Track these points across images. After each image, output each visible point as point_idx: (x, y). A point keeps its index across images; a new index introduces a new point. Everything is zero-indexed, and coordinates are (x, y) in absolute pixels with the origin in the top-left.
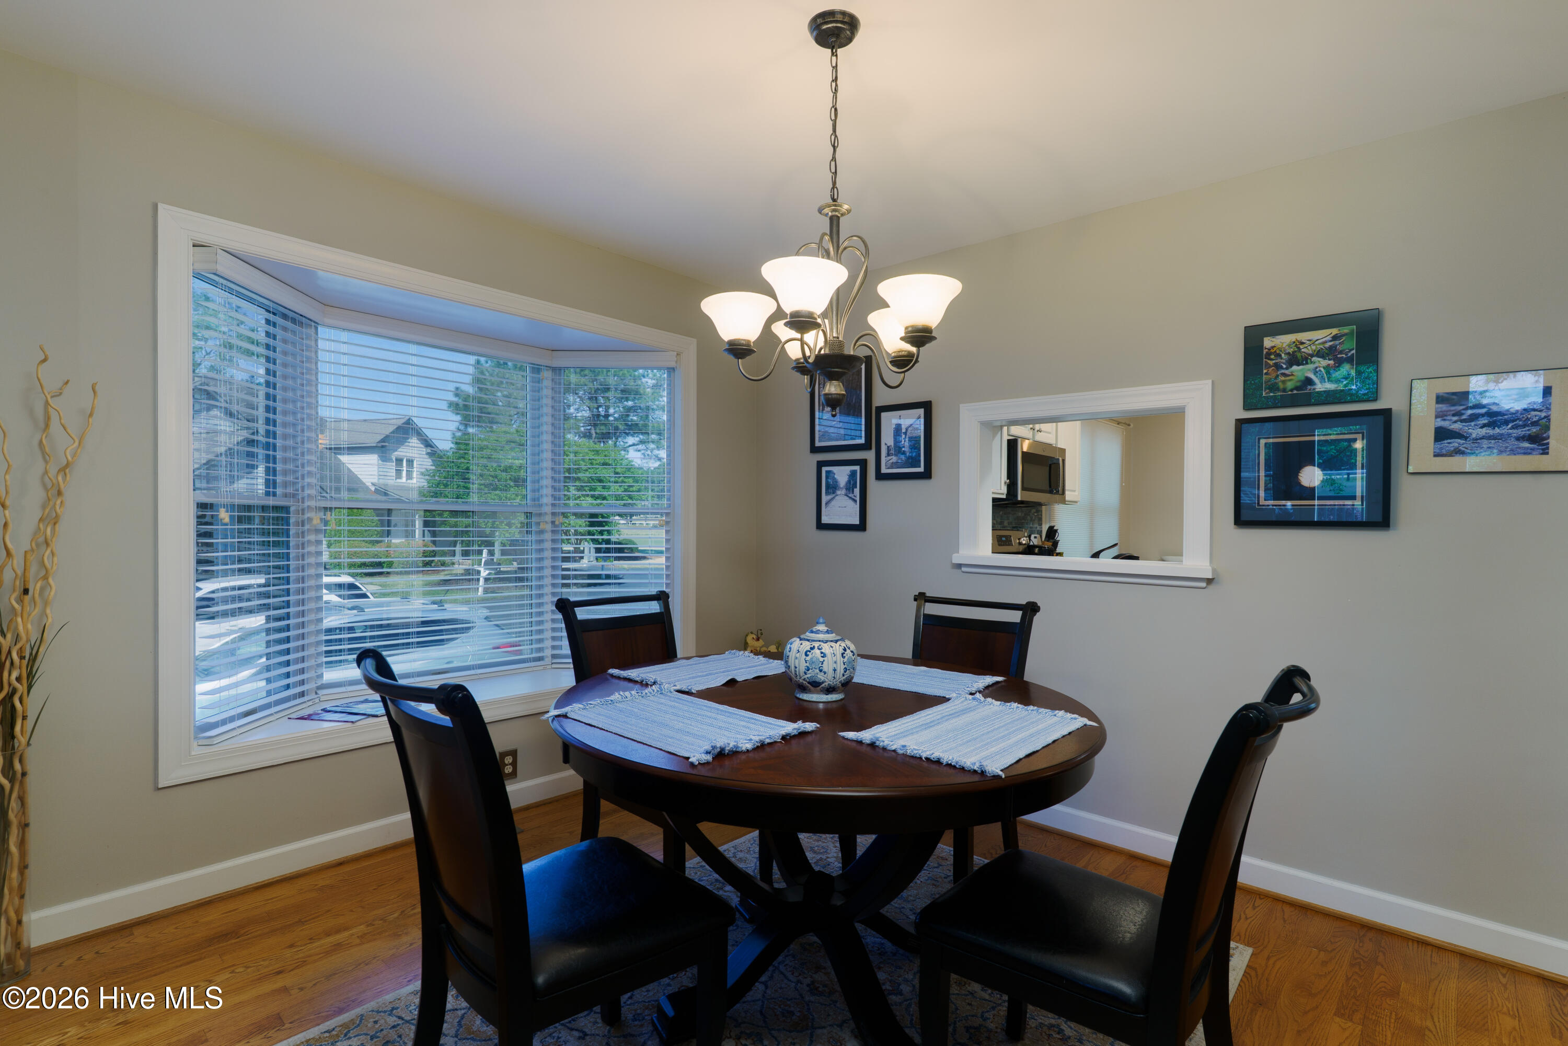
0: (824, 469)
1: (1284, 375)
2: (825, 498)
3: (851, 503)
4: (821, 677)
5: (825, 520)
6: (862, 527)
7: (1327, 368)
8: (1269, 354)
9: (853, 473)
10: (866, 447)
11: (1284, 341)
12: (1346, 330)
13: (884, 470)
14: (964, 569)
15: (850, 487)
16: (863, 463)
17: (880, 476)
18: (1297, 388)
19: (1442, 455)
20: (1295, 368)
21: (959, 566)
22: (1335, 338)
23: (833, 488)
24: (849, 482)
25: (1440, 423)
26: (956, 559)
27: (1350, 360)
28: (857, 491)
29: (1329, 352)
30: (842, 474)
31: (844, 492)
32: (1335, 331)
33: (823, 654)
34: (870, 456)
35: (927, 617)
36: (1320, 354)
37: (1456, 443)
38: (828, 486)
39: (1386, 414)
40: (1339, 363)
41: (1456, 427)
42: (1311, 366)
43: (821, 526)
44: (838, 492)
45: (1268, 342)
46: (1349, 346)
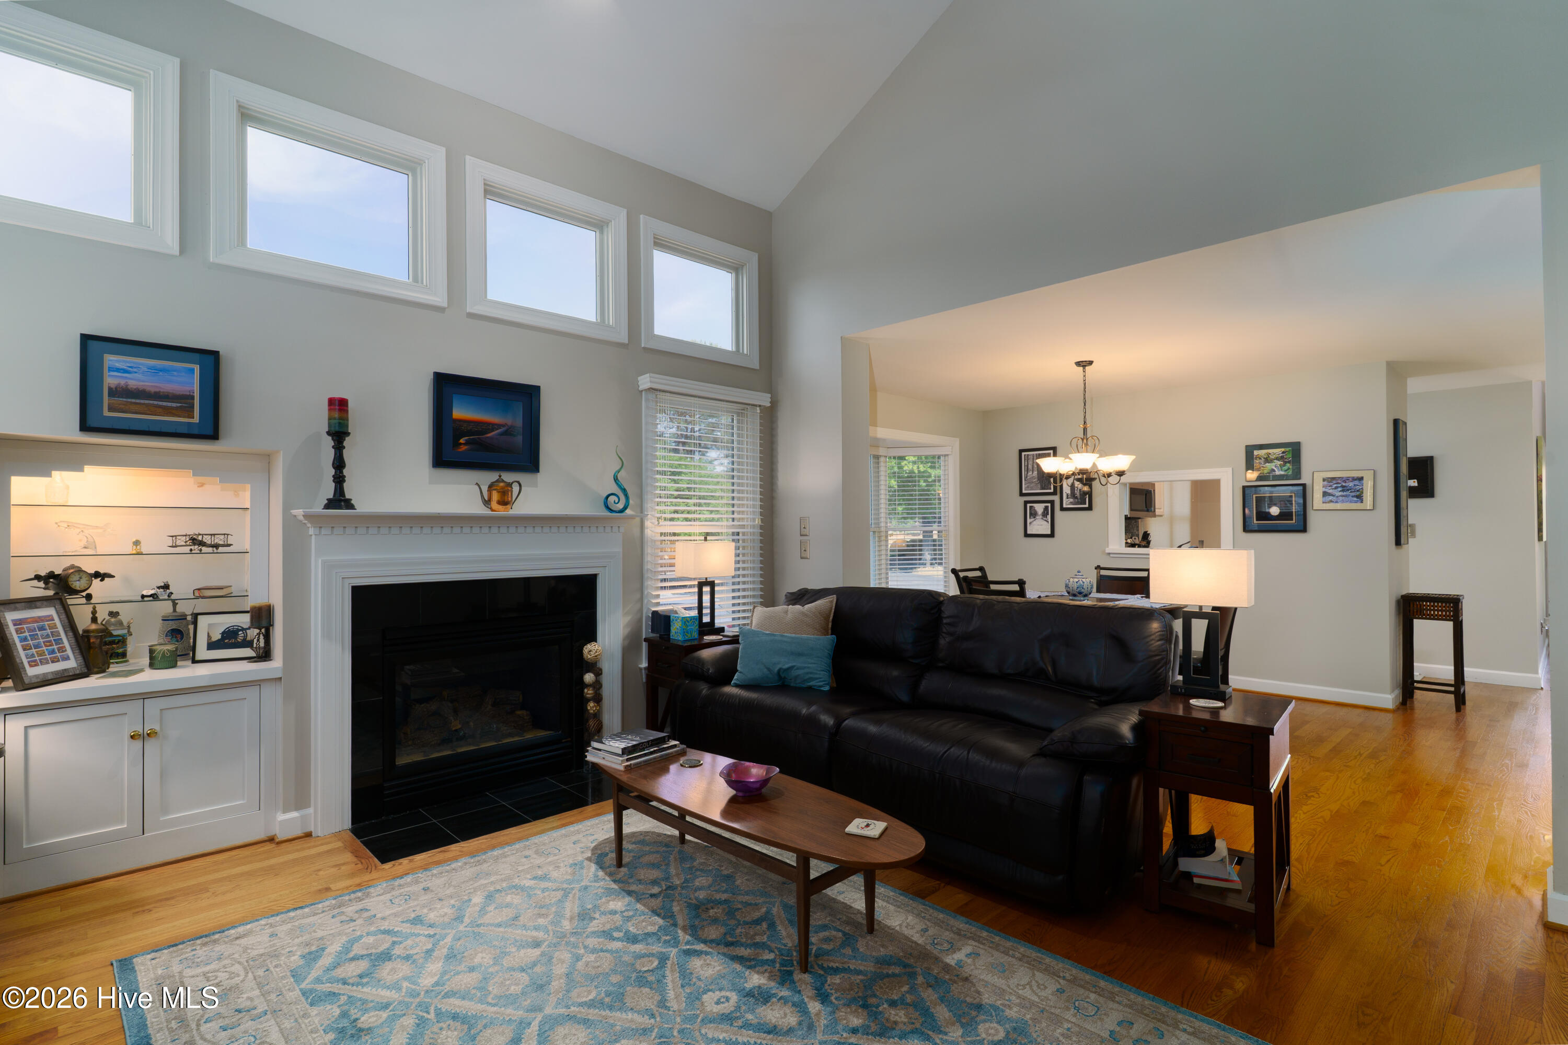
0: (1028, 505)
1: (1263, 467)
2: (1029, 521)
3: (1046, 523)
4: (1083, 590)
5: (1029, 532)
6: (1052, 535)
7: (1280, 465)
8: (1256, 458)
9: (1046, 508)
10: (1054, 493)
11: (1263, 452)
12: (1287, 449)
13: (1065, 506)
14: (1111, 555)
15: (1045, 514)
16: (1052, 502)
17: (1062, 509)
18: (1268, 473)
19: (1326, 503)
20: (1267, 464)
21: (1109, 554)
22: (1283, 453)
23: (1034, 514)
24: (1044, 512)
25: (1324, 489)
26: (1108, 551)
27: (1289, 462)
28: (1049, 517)
29: (1282, 458)
30: (1039, 508)
31: (1041, 517)
32: (1283, 450)
33: (1083, 582)
34: (1056, 498)
35: (1101, 576)
36: (1277, 459)
37: (1331, 498)
38: (1031, 514)
39: (1304, 485)
40: (1285, 463)
41: (1330, 491)
42: (1274, 464)
43: (1027, 535)
44: (1037, 517)
45: (1256, 453)
46: (1289, 456)
